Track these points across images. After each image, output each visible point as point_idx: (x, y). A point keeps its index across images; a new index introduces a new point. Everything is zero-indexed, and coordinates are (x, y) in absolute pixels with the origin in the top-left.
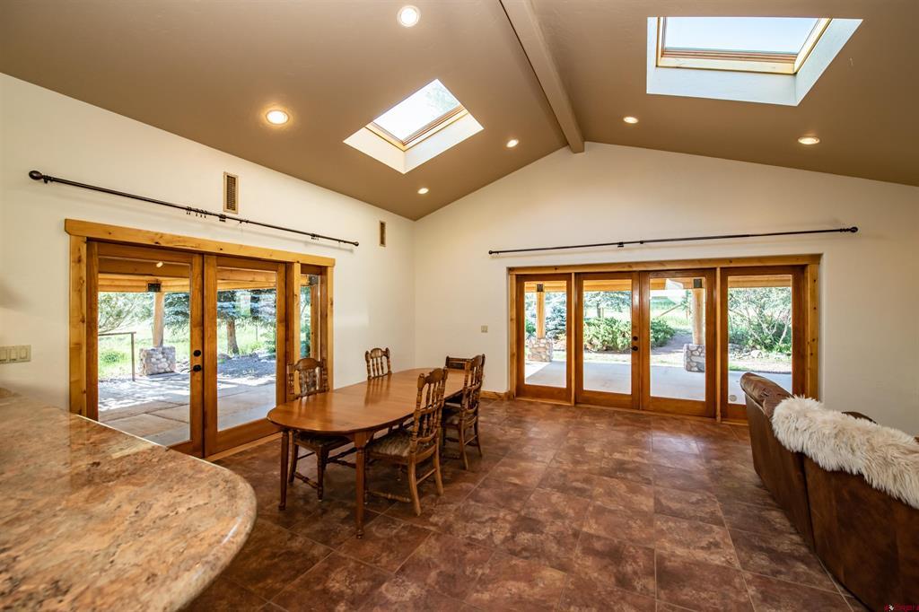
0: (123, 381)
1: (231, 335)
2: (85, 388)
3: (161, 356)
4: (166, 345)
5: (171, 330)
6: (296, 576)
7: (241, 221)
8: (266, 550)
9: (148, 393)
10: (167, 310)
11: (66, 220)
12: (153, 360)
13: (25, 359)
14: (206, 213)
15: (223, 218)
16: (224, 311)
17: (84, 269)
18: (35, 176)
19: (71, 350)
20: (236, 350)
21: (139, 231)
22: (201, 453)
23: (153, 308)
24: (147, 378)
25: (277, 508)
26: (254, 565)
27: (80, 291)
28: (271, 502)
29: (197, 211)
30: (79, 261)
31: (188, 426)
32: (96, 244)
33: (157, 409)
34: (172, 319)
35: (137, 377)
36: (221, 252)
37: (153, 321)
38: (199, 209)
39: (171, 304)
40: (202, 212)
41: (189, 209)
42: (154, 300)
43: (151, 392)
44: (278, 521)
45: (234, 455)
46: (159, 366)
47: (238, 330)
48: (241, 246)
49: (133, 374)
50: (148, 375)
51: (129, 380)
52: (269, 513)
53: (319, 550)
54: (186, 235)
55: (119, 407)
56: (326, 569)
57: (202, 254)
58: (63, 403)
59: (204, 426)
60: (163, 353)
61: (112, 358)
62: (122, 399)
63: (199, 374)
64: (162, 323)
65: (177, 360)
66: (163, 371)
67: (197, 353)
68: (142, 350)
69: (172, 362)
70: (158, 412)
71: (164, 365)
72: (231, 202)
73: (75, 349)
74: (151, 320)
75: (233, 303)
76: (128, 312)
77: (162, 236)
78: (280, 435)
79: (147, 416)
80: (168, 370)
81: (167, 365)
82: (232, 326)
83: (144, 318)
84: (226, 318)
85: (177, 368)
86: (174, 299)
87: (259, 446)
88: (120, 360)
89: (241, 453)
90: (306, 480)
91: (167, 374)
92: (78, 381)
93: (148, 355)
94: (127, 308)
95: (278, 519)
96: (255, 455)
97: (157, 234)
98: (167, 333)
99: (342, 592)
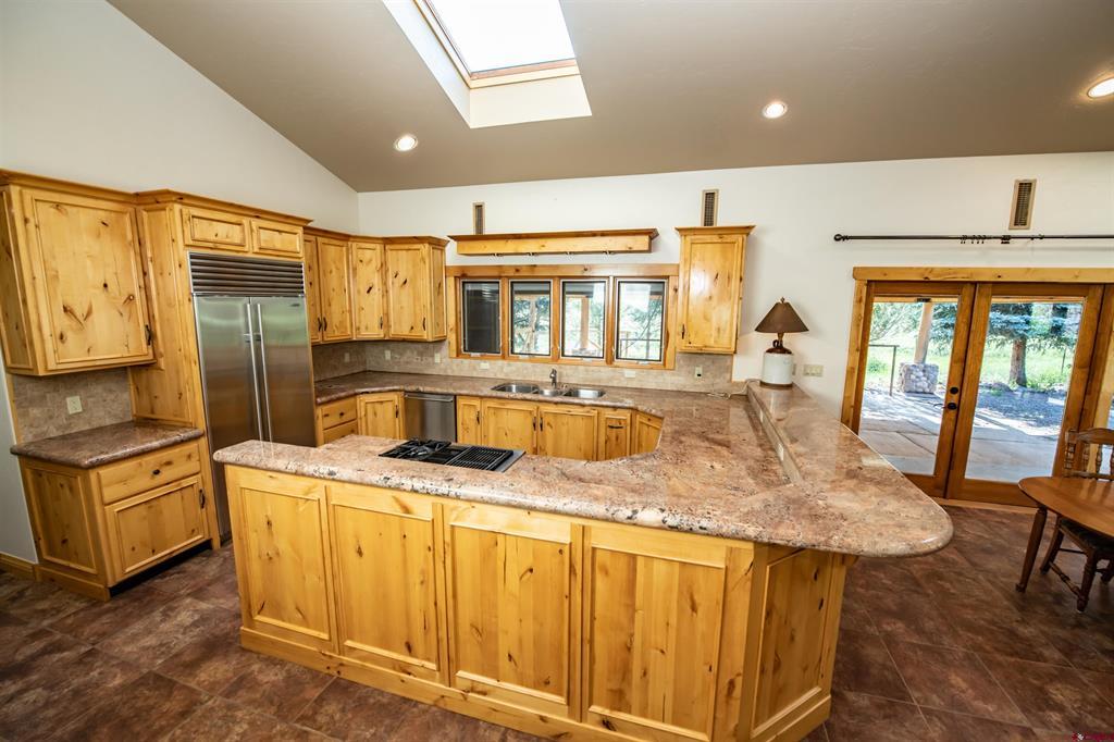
0: (880, 392)
1: (1018, 359)
2: (853, 404)
3: (921, 374)
4: (928, 362)
5: (937, 345)
6: (1012, 655)
7: (1032, 238)
8: (987, 613)
9: (900, 411)
10: (934, 322)
11: (855, 268)
12: (913, 377)
13: (820, 375)
14: (985, 238)
15: (1006, 239)
16: (1011, 327)
17: (863, 306)
18: (838, 238)
19: (847, 372)
20: (1022, 382)
21: (911, 268)
22: (942, 492)
23: (920, 319)
24: (904, 395)
25: (1014, 587)
26: (969, 617)
27: (858, 325)
28: (1010, 576)
29: (974, 238)
30: (860, 301)
31: (934, 458)
32: (873, 284)
33: (907, 432)
34: (939, 332)
35: (894, 391)
36: (1000, 280)
37: (918, 333)
38: (976, 235)
39: (941, 315)
40: (980, 238)
41: (965, 238)
42: (923, 309)
43: (902, 411)
44: (1010, 597)
45: (980, 510)
46: (918, 384)
47: (1030, 354)
48: (1029, 269)
49: (891, 387)
50: (905, 392)
51: (886, 393)
52: (1002, 585)
53: (1053, 654)
54: (957, 266)
55: (871, 417)
56: (1056, 676)
57: (975, 284)
58: (838, 414)
59: (950, 467)
60: (924, 371)
61: (875, 368)
62: (874, 410)
63: (952, 413)
64: (927, 336)
65: (939, 380)
66: (921, 390)
67: (953, 391)
68: (902, 364)
69: (933, 382)
70: (909, 435)
71: (923, 384)
72: (1021, 216)
73: (850, 372)
74: (916, 332)
75: (1026, 316)
76: (894, 322)
77: (931, 270)
78: (1035, 511)
79: (899, 435)
80: (928, 390)
81: (926, 385)
82: (1021, 347)
83: (907, 330)
84: (1012, 336)
85: (937, 390)
86: (944, 308)
87: (1015, 514)
88: (881, 370)
89: (988, 512)
90: (1065, 578)
91: (925, 394)
92: (849, 397)
93: (909, 371)
94: (893, 319)
95: (1012, 596)
96: (1005, 521)
97: (927, 269)
98: (932, 346)
99: (1065, 707)
